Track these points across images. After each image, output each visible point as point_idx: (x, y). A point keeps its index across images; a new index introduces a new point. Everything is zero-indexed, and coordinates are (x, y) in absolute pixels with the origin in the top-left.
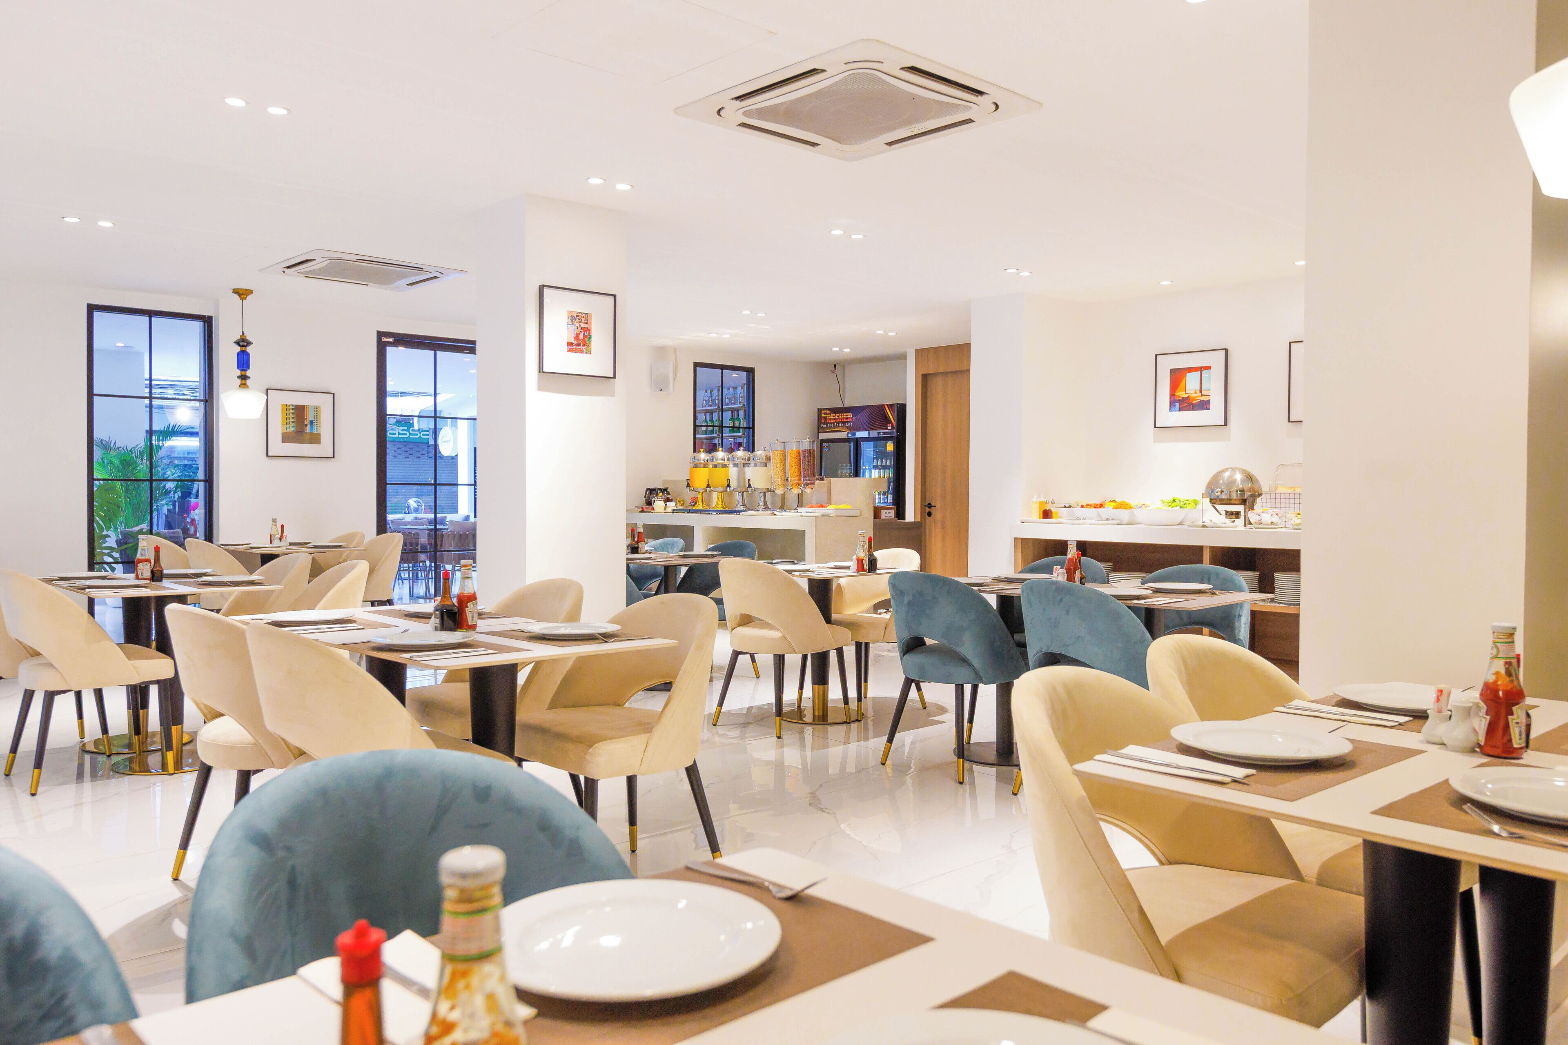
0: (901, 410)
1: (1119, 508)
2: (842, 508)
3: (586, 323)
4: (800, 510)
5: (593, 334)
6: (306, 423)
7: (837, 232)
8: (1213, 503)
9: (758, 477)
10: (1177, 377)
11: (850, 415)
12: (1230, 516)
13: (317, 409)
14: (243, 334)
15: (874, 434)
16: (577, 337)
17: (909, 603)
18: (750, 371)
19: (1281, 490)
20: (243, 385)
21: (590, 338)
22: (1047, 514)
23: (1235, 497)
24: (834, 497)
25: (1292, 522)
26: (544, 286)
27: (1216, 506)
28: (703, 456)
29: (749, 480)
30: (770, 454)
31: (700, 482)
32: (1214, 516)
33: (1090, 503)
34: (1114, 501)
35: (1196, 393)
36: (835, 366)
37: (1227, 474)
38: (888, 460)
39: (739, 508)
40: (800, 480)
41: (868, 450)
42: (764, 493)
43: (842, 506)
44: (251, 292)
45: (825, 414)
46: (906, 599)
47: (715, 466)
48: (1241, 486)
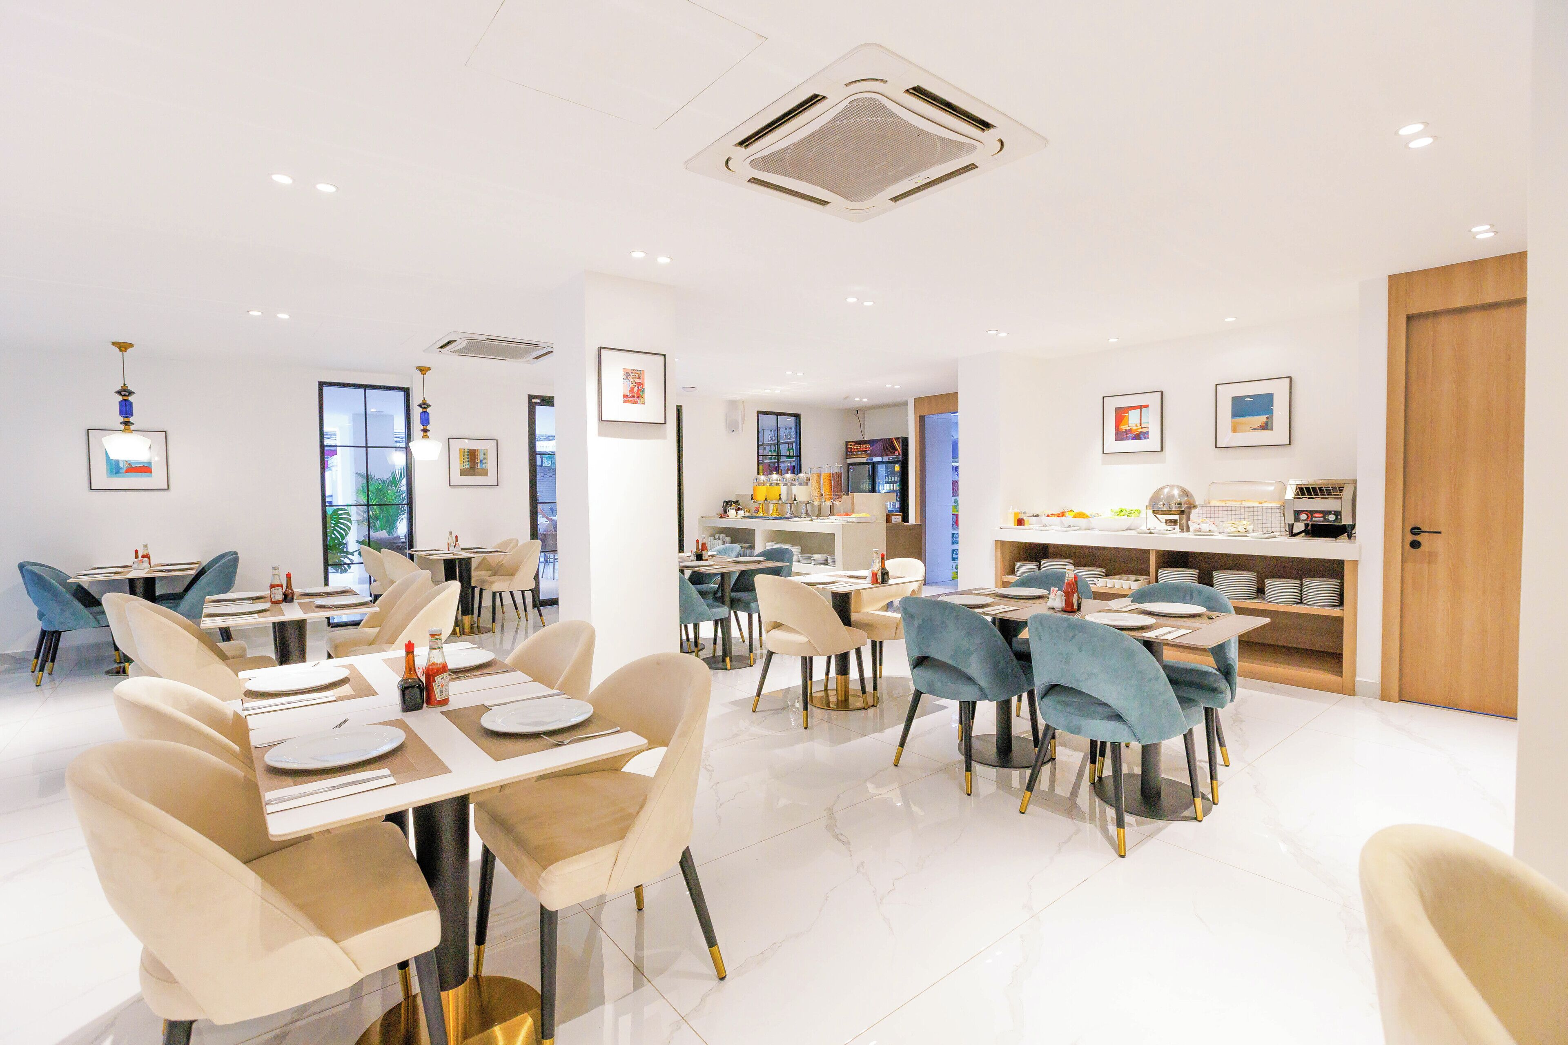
0: (905, 442)
1: (1078, 517)
2: (861, 516)
3: (640, 379)
4: (831, 517)
5: (646, 387)
6: (477, 461)
7: (852, 300)
8: (1155, 513)
9: (801, 493)
10: (1121, 414)
11: (868, 446)
12: (1170, 524)
13: (485, 451)
14: (424, 399)
15: (886, 459)
16: (632, 390)
17: (919, 627)
18: (797, 416)
19: (1214, 503)
20: (425, 436)
21: (643, 391)
22: (1020, 522)
23: (1174, 509)
24: (857, 508)
25: (1228, 530)
26: (601, 348)
27: (1157, 515)
28: (762, 478)
29: (795, 495)
30: (809, 476)
31: (760, 497)
32: (1158, 524)
33: (1054, 513)
34: (1071, 511)
35: (1136, 426)
36: (857, 411)
37: (1166, 491)
38: (896, 477)
39: (788, 515)
40: (832, 495)
41: (882, 470)
42: (806, 504)
43: (861, 515)
44: (429, 369)
45: (850, 445)
46: (916, 623)
47: (771, 485)
48: (1179, 500)
